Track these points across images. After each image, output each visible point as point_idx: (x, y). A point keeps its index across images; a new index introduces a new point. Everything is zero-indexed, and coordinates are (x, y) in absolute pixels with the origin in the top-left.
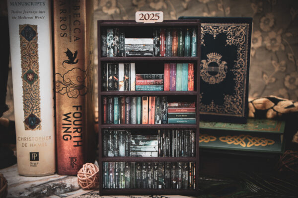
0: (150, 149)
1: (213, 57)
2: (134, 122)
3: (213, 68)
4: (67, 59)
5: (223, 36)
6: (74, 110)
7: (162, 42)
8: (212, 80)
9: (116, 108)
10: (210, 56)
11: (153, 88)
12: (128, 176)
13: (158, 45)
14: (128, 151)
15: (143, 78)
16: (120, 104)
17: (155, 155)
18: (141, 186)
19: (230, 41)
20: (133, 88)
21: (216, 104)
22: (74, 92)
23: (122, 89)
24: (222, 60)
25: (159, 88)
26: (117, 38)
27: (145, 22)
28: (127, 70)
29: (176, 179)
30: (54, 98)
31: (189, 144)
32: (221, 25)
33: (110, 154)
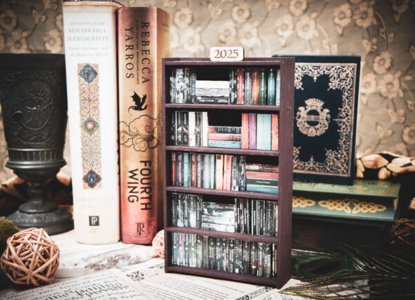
0: (225, 221)
1: (314, 103)
2: (206, 185)
3: (313, 118)
4: (133, 104)
5: (325, 79)
6: (142, 166)
7: (240, 86)
8: (312, 132)
9: (186, 166)
10: (310, 102)
11: (229, 145)
12: (200, 253)
13: (235, 89)
14: (200, 222)
15: (217, 131)
16: (191, 163)
17: (232, 230)
18: (215, 268)
19: (334, 84)
20: (205, 143)
21: (316, 160)
22: (142, 145)
23: (192, 144)
24: (324, 107)
25: (236, 145)
26: (187, 80)
27: (221, 60)
28: (198, 119)
29: (256, 263)
30: (119, 151)
31: (273, 219)
32: (324, 65)
33: (180, 224)
